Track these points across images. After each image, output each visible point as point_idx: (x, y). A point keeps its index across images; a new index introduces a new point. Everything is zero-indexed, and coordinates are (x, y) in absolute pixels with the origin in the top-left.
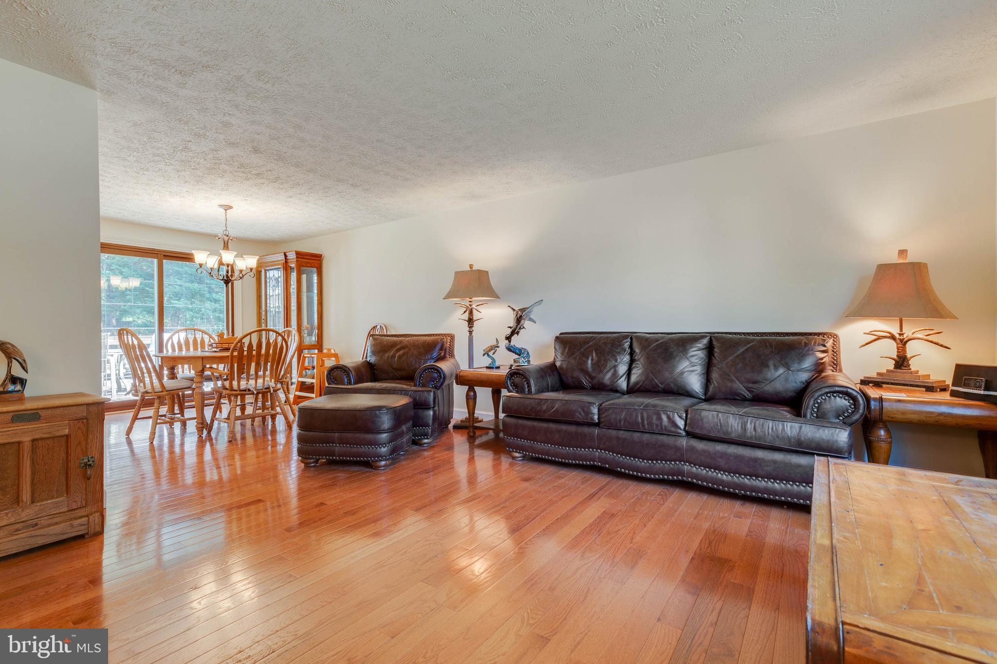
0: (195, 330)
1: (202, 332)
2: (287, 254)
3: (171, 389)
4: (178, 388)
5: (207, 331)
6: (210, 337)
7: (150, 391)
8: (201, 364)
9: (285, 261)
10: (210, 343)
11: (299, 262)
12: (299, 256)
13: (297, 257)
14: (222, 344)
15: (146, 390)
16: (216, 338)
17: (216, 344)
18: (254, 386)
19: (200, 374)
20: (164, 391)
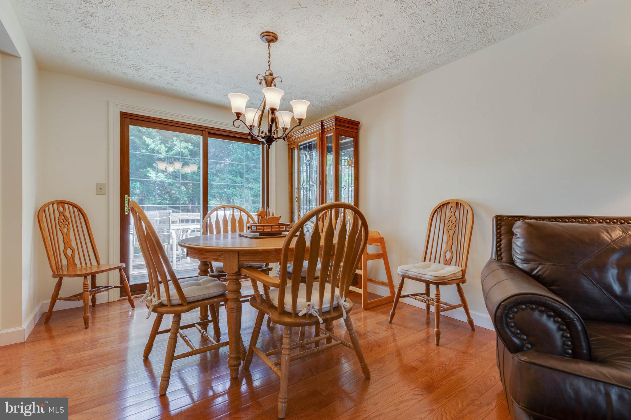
0: (233, 208)
1: (241, 210)
2: (324, 122)
3: (195, 299)
4: (205, 298)
5: (246, 209)
6: (249, 216)
7: (166, 302)
8: (237, 261)
9: (322, 132)
10: (248, 225)
11: (337, 130)
12: (339, 123)
13: (336, 124)
14: (263, 226)
15: (160, 301)
16: (256, 218)
17: (257, 226)
18: (317, 307)
19: (235, 277)
20: (184, 304)
